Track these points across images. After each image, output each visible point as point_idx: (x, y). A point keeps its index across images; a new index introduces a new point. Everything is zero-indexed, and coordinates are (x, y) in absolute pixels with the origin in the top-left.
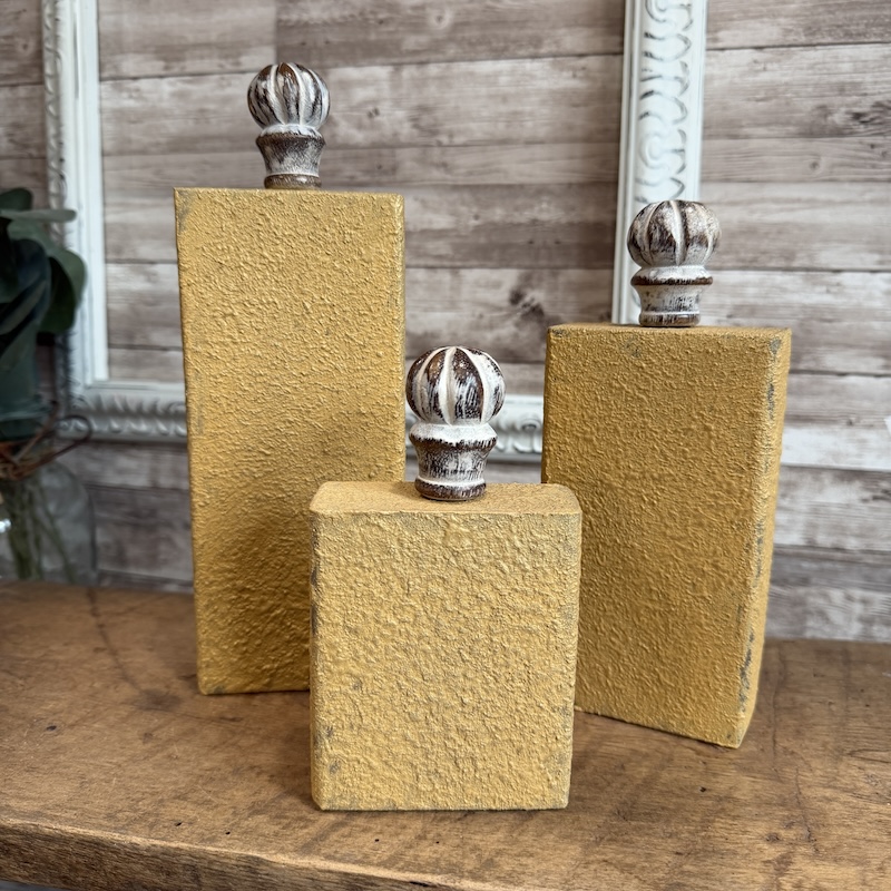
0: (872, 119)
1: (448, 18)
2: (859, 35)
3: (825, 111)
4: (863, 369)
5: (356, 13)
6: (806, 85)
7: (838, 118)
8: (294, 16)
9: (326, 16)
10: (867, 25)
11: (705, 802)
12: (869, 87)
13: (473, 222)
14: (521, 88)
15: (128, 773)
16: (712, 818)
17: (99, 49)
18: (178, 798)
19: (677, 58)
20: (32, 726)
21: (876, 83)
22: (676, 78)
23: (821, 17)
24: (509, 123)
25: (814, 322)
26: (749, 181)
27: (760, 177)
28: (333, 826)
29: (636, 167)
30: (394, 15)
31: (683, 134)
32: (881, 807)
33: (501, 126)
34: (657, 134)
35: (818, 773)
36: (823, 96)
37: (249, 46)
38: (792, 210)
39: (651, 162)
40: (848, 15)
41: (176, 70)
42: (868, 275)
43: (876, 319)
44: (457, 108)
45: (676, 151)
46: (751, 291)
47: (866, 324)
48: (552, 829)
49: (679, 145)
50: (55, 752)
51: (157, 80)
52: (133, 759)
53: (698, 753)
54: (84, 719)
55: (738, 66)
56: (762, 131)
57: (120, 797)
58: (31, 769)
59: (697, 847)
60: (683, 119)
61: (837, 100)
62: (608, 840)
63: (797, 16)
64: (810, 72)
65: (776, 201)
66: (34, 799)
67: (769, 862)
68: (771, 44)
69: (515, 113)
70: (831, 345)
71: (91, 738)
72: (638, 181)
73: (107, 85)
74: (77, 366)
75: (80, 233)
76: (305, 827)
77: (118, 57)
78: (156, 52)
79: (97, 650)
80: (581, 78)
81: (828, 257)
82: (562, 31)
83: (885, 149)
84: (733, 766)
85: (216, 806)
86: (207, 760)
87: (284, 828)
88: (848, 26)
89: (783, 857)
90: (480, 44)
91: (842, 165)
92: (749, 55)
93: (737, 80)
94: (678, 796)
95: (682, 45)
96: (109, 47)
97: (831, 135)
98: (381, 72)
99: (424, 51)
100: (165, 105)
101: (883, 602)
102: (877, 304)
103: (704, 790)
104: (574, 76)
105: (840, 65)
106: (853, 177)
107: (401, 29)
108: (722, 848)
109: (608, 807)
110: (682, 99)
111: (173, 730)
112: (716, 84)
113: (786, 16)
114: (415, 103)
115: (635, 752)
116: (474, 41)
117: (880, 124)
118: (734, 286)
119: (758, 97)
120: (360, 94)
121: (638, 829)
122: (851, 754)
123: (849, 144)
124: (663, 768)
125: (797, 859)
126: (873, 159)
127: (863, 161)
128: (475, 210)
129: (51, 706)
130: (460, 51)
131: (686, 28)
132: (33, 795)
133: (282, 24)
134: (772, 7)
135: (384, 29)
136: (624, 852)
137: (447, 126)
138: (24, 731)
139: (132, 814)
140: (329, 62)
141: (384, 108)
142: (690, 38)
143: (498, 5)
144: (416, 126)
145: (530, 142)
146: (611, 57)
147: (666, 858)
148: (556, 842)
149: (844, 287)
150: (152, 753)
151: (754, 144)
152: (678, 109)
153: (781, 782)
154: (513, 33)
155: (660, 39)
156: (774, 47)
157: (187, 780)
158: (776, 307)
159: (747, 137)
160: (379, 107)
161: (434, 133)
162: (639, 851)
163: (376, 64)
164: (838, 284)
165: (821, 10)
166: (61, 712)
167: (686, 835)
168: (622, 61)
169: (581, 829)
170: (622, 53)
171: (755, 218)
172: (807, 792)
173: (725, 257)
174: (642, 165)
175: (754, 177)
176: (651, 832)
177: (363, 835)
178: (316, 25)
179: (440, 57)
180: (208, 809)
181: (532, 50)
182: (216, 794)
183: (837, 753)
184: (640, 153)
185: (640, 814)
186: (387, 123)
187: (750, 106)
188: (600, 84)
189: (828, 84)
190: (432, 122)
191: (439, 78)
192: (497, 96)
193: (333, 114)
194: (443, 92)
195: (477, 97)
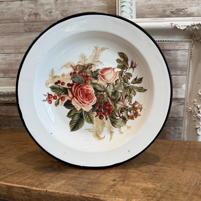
0: (176, 13)
3: (165, 11)
4: (176, 74)
6: (160, 5)
7: (168, 13)
12: (175, 5)
14: (89, 5)
22: (129, 2)
31: (131, 17)
36: (164, 7)
42: (176, 51)
44: (73, 10)
47: (176, 63)
56: (150, 16)
60: (132, 13)
61: (167, 8)
64: (161, 1)
80: (105, 3)
81: (167, 47)
93: (143, 3)
97: (166, 17)
102: (179, 58)
104: (103, 2)
110: (131, 8)
112: (139, 4)
114: (62, 9)
117: (178, 14)
119: (149, 7)
120: (47, 7)
144: (62, 15)
152: (130, 10)
160: (52, 10)
164: (170, 54)
186: (54, 15)
187: (147, 10)
188: (110, 4)
189: (165, 4)
190: (67, 14)
191: (68, 3)
192: (84, 7)
193: (39, 12)
194: (69, 6)
195: (78, 8)
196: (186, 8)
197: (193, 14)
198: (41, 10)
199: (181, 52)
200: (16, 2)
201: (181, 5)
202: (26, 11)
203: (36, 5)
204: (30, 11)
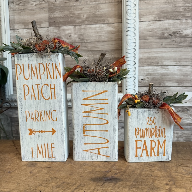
0: (173, 35)
1: (85, 16)
2: (169, 18)
3: (163, 34)
4: (174, 86)
5: (66, 15)
6: (159, 28)
7: (166, 35)
8: (52, 16)
9: (59, 16)
10: (170, 16)
11: (152, 178)
13: (92, 58)
14: (101, 30)
15: (28, 181)
16: (154, 181)
17: (10, 23)
18: (40, 185)
19: (133, 23)
20: (4, 172)
21: (173, 28)
22: (133, 27)
23: (161, 15)
24: (99, 38)
25: (163, 76)
26: (149, 48)
27: (151, 47)
28: (75, 189)
29: (126, 46)
30: (74, 15)
31: (135, 39)
32: (188, 176)
33: (97, 38)
34: (130, 39)
35: (174, 170)
36: (163, 31)
37: (43, 22)
38: (158, 54)
39: (129, 45)
40: (167, 14)
41: (27, 27)
42: (174, 66)
43: (176, 75)
44: (88, 34)
45: (134, 43)
46: (150, 70)
47: (174, 76)
48: (121, 186)
49: (134, 42)
50: (10, 178)
51: (23, 29)
52: (28, 178)
53: (149, 167)
54: (16, 170)
55: (145, 25)
56: (151, 38)
57: (27, 186)
58: (6, 182)
59: (152, 187)
60: (135, 36)
61: (166, 31)
62: (134, 187)
63: (157, 15)
64: (160, 26)
65: (154, 52)
66: (7, 188)
67: (167, 189)
68: (152, 20)
69: (100, 35)
70: (167, 81)
71: (18, 174)
72: (126, 49)
73: (12, 31)
74: (7, 91)
75: (7, 63)
76: (69, 190)
77: (14, 25)
78: (22, 24)
79: (17, 154)
80: (113, 28)
81: (165, 63)
82: (109, 18)
83: (176, 41)
84: (157, 170)
85: (49, 187)
86: (45, 177)
87: (64, 190)
88: (167, 16)
89: (170, 188)
90: (92, 21)
91: (167, 44)
92: (147, 23)
93: (145, 28)
94: (146, 177)
95: (134, 21)
96: (12, 23)
97: (165, 38)
98: (72, 27)
99: (80, 23)
100: (25, 35)
101: (181, 133)
102: (176, 72)
103: (151, 175)
104: (112, 28)
105: (166, 24)
106: (169, 47)
107: (75, 18)
108: (157, 187)
109: (132, 180)
110: (135, 32)
111: (36, 170)
112: (141, 28)
113: (154, 15)
114: (79, 34)
115: (136, 168)
116: (91, 20)
118: (147, 69)
119: (150, 31)
120: (67, 32)
121: (139, 184)
122: (180, 165)
123: (168, 40)
124: (142, 171)
125: (173, 188)
126: (173, 43)
127: (171, 43)
128: (93, 55)
129: (8, 167)
130: (88, 23)
131: (135, 17)
132: (7, 187)
133: (50, 17)
134: (152, 13)
135: (72, 18)
136: (137, 190)
137: (86, 38)
138: (3, 173)
139: (30, 190)
140: (60, 25)
141: (72, 35)
142: (136, 19)
143: (96, 13)
144: (79, 38)
145: (103, 41)
146: (119, 23)
147: (146, 190)
148: (123, 189)
149: (169, 69)
150: (32, 176)
151: (149, 40)
152: (134, 34)
153: (167, 172)
154: (99, 19)
155: (130, 20)
156: (152, 21)
157: (41, 181)
158: (155, 74)
159: (148, 39)
160: (71, 35)
161: (84, 40)
162: (140, 189)
163: (70, 26)
164: (168, 68)
165: (161, 13)
166: (11, 168)
167: (149, 185)
168: (122, 24)
169: (127, 185)
170: (122, 23)
171: (150, 56)
172: (172, 174)
173: (145, 64)
174: (127, 46)
175: (150, 47)
176: (142, 185)
177: (81, 190)
178: (57, 18)
179: (84, 24)
180: (47, 188)
181: (103, 22)
182: (48, 184)
183: (177, 165)
184: (127, 43)
185: (139, 181)
186: (73, 38)
187: (148, 33)
188: (117, 29)
189: (164, 28)
190: (83, 37)
191: (84, 28)
192: (96, 32)
193: (62, 36)
194: (85, 31)
195: (92, 32)
196: (182, 31)
197: (187, 36)
198: (63, 34)
199: (178, 67)
200: (44, 28)
201: (178, 28)
202: (52, 35)
203: (59, 31)
204: (54, 35)
